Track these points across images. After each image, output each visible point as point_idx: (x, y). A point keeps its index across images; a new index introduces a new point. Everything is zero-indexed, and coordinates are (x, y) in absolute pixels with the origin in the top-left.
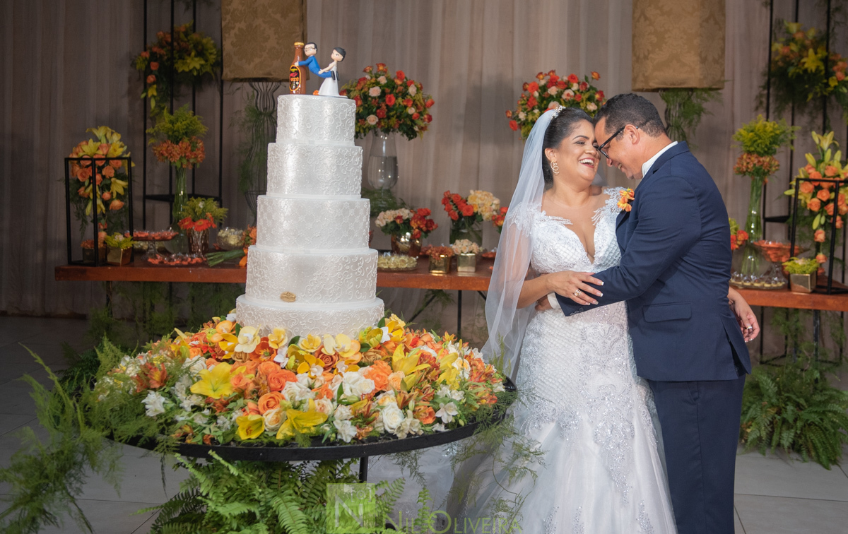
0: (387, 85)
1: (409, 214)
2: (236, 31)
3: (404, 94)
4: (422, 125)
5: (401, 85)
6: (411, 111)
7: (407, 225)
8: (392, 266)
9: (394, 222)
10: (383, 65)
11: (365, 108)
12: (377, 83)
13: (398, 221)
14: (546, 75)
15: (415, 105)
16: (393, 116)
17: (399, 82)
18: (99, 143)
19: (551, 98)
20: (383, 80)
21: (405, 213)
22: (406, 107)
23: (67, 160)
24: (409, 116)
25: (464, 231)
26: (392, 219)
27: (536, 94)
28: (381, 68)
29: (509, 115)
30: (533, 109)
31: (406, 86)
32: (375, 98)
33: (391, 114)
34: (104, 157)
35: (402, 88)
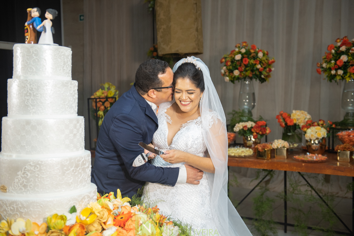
0: (245, 53)
1: (252, 125)
2: (162, 30)
3: (255, 58)
4: (266, 74)
5: (254, 53)
6: (259, 66)
7: (250, 131)
8: (237, 155)
9: (243, 129)
10: (245, 42)
11: (233, 67)
12: (240, 52)
13: (245, 129)
14: (342, 39)
15: (261, 62)
16: (248, 70)
17: (252, 51)
18: (103, 91)
19: (343, 53)
20: (243, 51)
21: (250, 124)
22: (256, 64)
23: (89, 99)
24: (258, 69)
25: (289, 134)
26: (241, 127)
27: (333, 51)
28: (244, 44)
29: (318, 65)
30: (331, 60)
31: (257, 53)
32: (238, 61)
33: (247, 69)
34: (105, 97)
35: (255, 54)
